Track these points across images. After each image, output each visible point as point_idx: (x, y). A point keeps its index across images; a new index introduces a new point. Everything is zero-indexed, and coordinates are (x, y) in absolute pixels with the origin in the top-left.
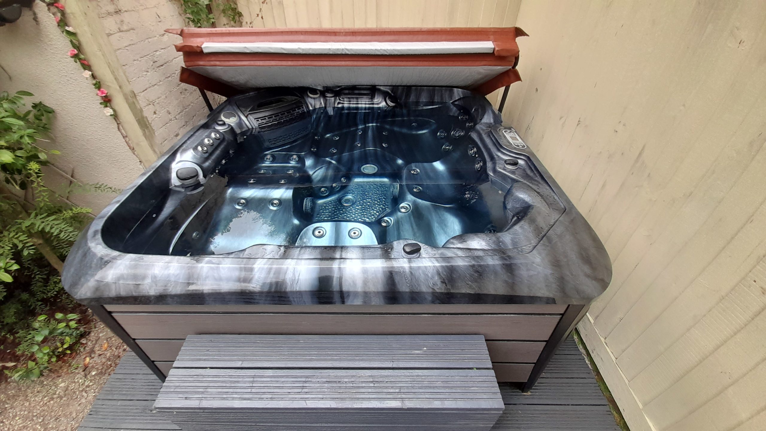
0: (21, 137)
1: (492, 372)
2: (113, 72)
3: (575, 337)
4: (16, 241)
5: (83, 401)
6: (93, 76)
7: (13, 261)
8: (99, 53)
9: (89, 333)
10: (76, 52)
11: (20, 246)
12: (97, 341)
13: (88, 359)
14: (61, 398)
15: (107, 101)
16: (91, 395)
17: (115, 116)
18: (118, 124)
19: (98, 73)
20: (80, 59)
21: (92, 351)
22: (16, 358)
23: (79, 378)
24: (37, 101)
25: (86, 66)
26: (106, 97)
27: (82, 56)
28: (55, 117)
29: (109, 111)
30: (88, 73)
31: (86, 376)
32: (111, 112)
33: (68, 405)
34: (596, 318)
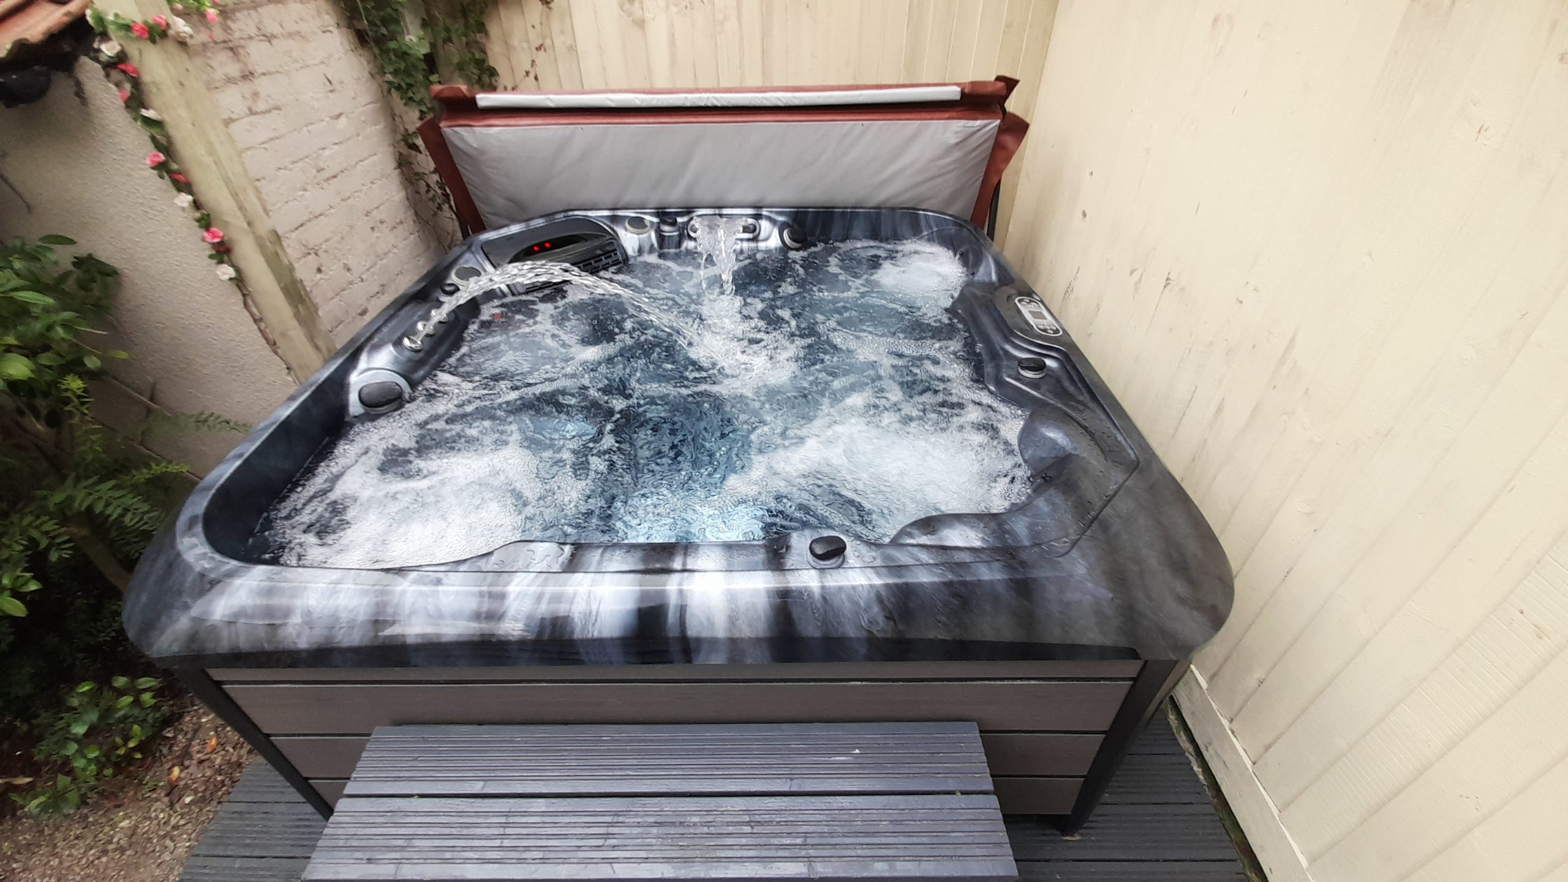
0: (50, 328)
1: (994, 800)
2: (235, 195)
3: (1172, 717)
4: (35, 534)
5: (167, 857)
6: (197, 205)
7: (28, 575)
8: (208, 160)
9: (181, 716)
10: (162, 157)
11: (44, 542)
12: (196, 731)
13: (176, 771)
14: (122, 850)
15: (222, 252)
16: (182, 847)
17: (239, 281)
18: (244, 295)
19: (203, 199)
20: (170, 172)
21: (186, 754)
22: (32, 768)
23: (159, 810)
24: (82, 252)
25: (183, 184)
26: (222, 243)
27: (174, 166)
28: (119, 284)
29: (226, 272)
30: (185, 199)
31: (172, 805)
32: (230, 272)
33: (137, 866)
34: (1212, 678)
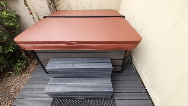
0: (15, 20)
2: (33, 7)
3: (132, 64)
4: (13, 44)
5: (29, 78)
6: (28, 8)
7: (13, 47)
8: (30, 3)
9: (29, 66)
13: (29, 71)
14: (24, 78)
18: (34, 19)
20: (26, 4)
23: (27, 74)
24: (16, 14)
26: (31, 13)
28: (20, 18)
29: (32, 16)
31: (29, 74)
